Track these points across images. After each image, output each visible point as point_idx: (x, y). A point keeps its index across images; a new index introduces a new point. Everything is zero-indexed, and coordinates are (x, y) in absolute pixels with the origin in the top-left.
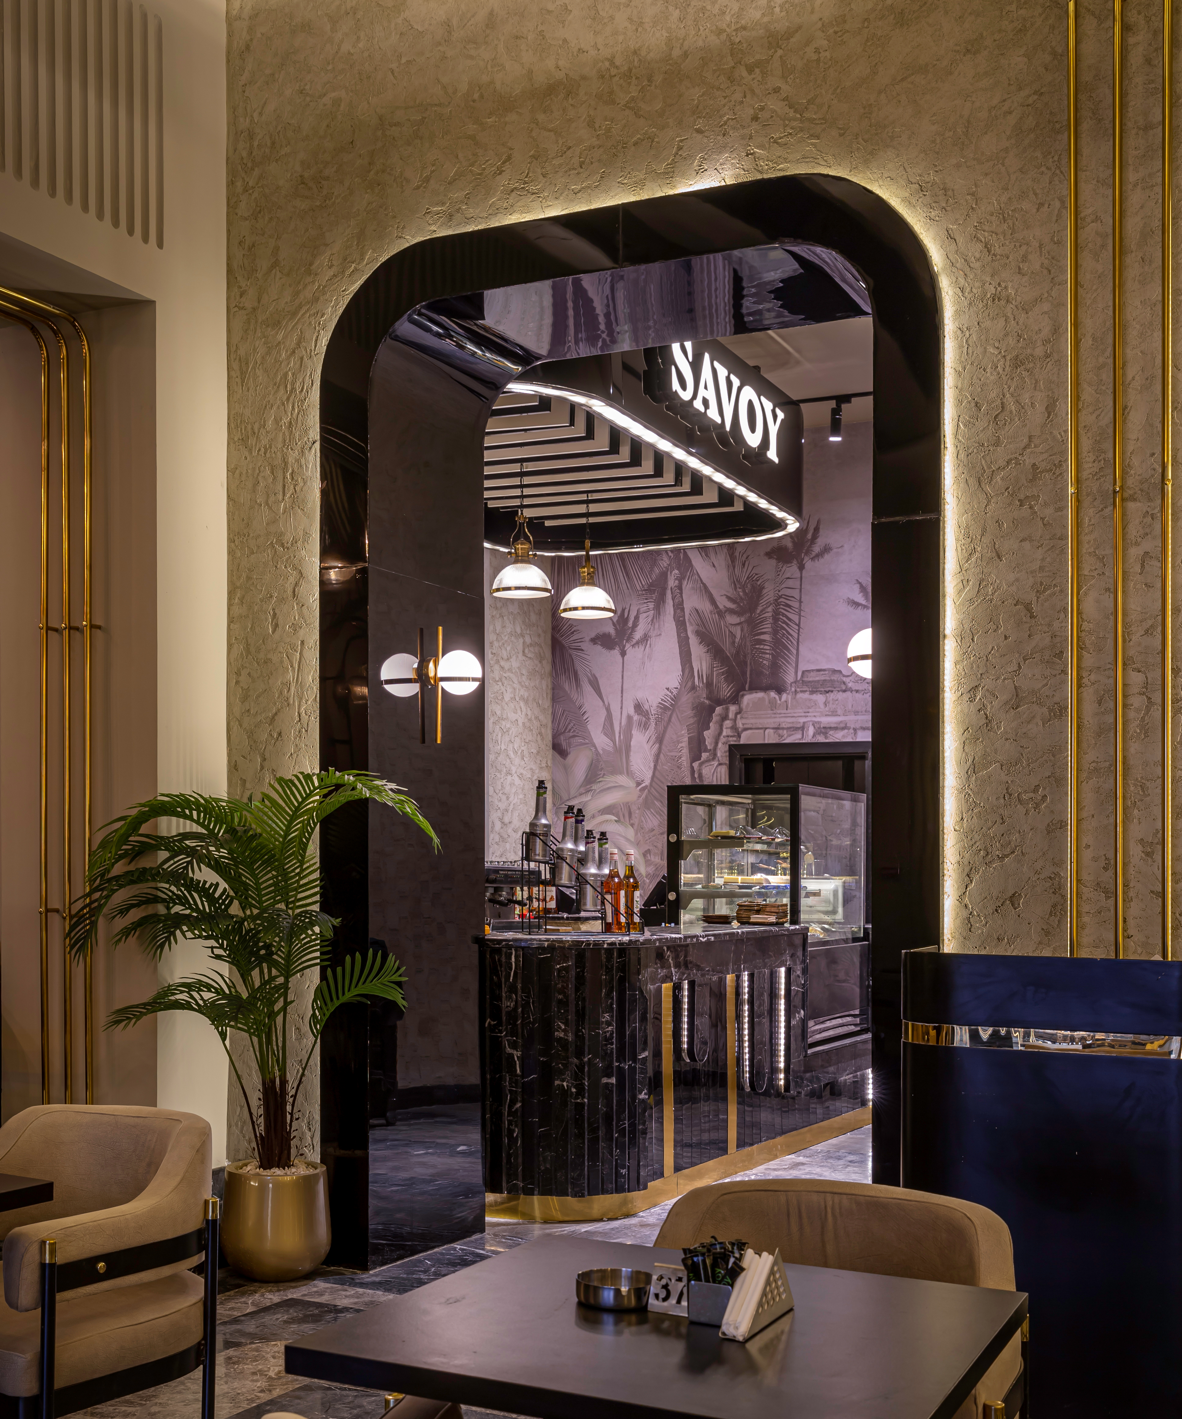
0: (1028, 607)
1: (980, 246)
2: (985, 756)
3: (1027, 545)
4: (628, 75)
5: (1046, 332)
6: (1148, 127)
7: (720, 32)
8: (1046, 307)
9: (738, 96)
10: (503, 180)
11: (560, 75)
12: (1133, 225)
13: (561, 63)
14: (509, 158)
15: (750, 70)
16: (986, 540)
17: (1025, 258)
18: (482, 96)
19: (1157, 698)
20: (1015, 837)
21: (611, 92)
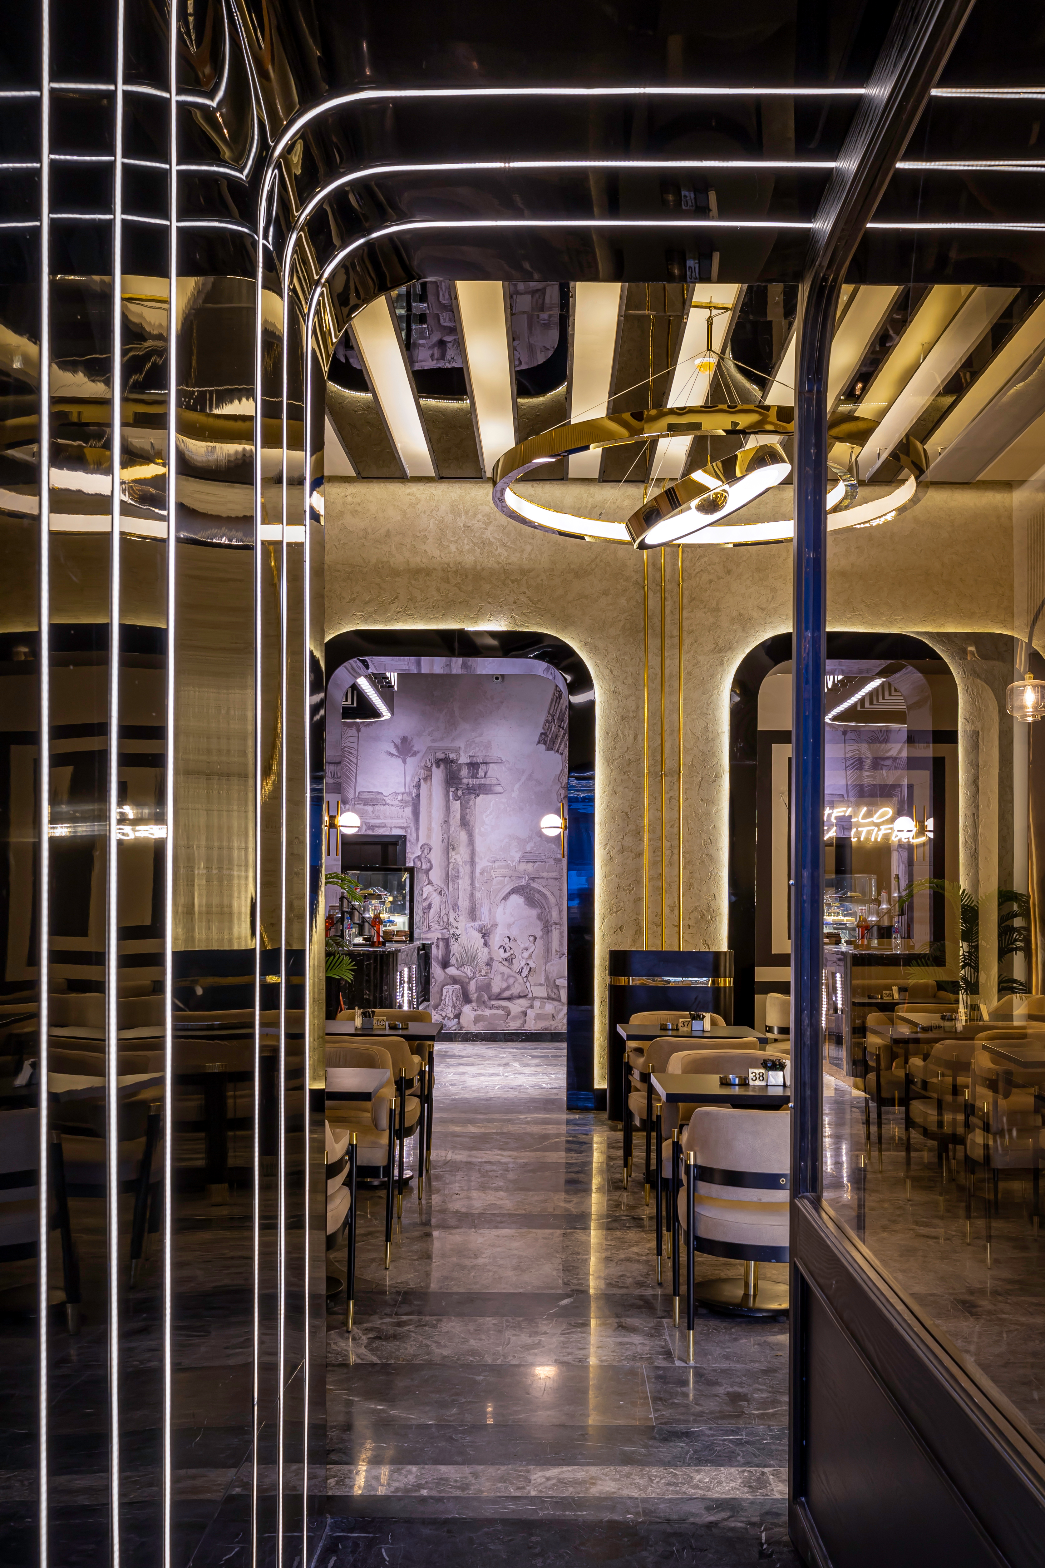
0: (627, 814)
1: (608, 671)
2: (610, 871)
3: (626, 790)
4: (456, 572)
5: (634, 708)
6: (672, 637)
7: (499, 563)
8: (634, 698)
9: (507, 592)
10: (394, 607)
11: (423, 566)
12: (667, 672)
13: (424, 560)
14: (397, 597)
15: (513, 582)
16: (611, 786)
17: (626, 678)
18: (383, 567)
19: (676, 851)
20: (622, 904)
21: (448, 578)
